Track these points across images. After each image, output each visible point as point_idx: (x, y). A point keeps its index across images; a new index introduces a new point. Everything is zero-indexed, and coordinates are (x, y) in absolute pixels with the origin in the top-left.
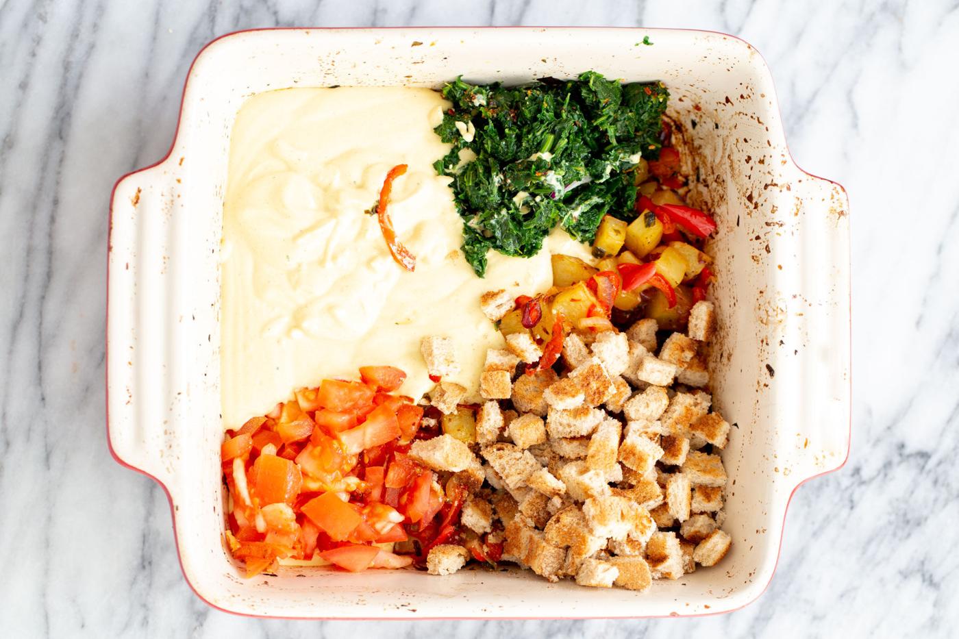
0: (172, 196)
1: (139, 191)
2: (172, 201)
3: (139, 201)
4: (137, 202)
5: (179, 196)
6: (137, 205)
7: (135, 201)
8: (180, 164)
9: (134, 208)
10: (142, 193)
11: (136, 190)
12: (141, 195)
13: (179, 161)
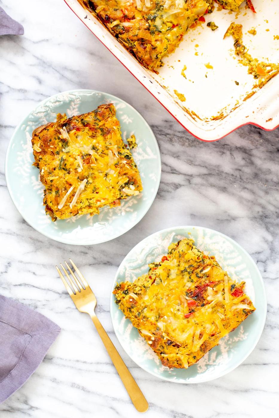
0: (259, 110)
1: (267, 121)
2: (261, 109)
3: (270, 119)
4: (271, 119)
5: (258, 108)
6: (271, 118)
7: (271, 120)
8: (248, 116)
9: (273, 119)
10: (267, 120)
11: (268, 122)
12: (268, 120)
13: (248, 117)
